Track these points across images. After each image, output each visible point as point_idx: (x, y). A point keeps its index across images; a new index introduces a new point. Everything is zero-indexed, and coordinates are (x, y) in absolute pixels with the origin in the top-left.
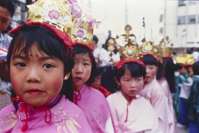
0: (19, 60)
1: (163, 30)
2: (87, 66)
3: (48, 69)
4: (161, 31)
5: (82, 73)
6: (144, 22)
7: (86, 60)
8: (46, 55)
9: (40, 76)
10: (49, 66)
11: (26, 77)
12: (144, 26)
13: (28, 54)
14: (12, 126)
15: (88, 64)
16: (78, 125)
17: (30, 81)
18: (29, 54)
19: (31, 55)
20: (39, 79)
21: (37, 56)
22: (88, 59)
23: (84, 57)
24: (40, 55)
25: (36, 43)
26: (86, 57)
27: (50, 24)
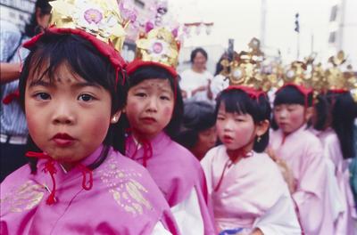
0: (40, 89)
1: (337, 37)
2: (166, 101)
3: (86, 103)
4: (333, 38)
5: (155, 111)
6: (297, 23)
7: (164, 91)
8: (82, 80)
9: (73, 113)
10: (87, 98)
11: (51, 115)
12: (297, 30)
13: (54, 79)
14: (36, 203)
15: (168, 99)
16: (144, 189)
17: (57, 122)
18: (56, 78)
19: (59, 80)
20: (71, 118)
21: (69, 81)
22: (168, 89)
23: (161, 85)
24: (73, 80)
25: (67, 62)
26: (164, 85)
27: (88, 31)
